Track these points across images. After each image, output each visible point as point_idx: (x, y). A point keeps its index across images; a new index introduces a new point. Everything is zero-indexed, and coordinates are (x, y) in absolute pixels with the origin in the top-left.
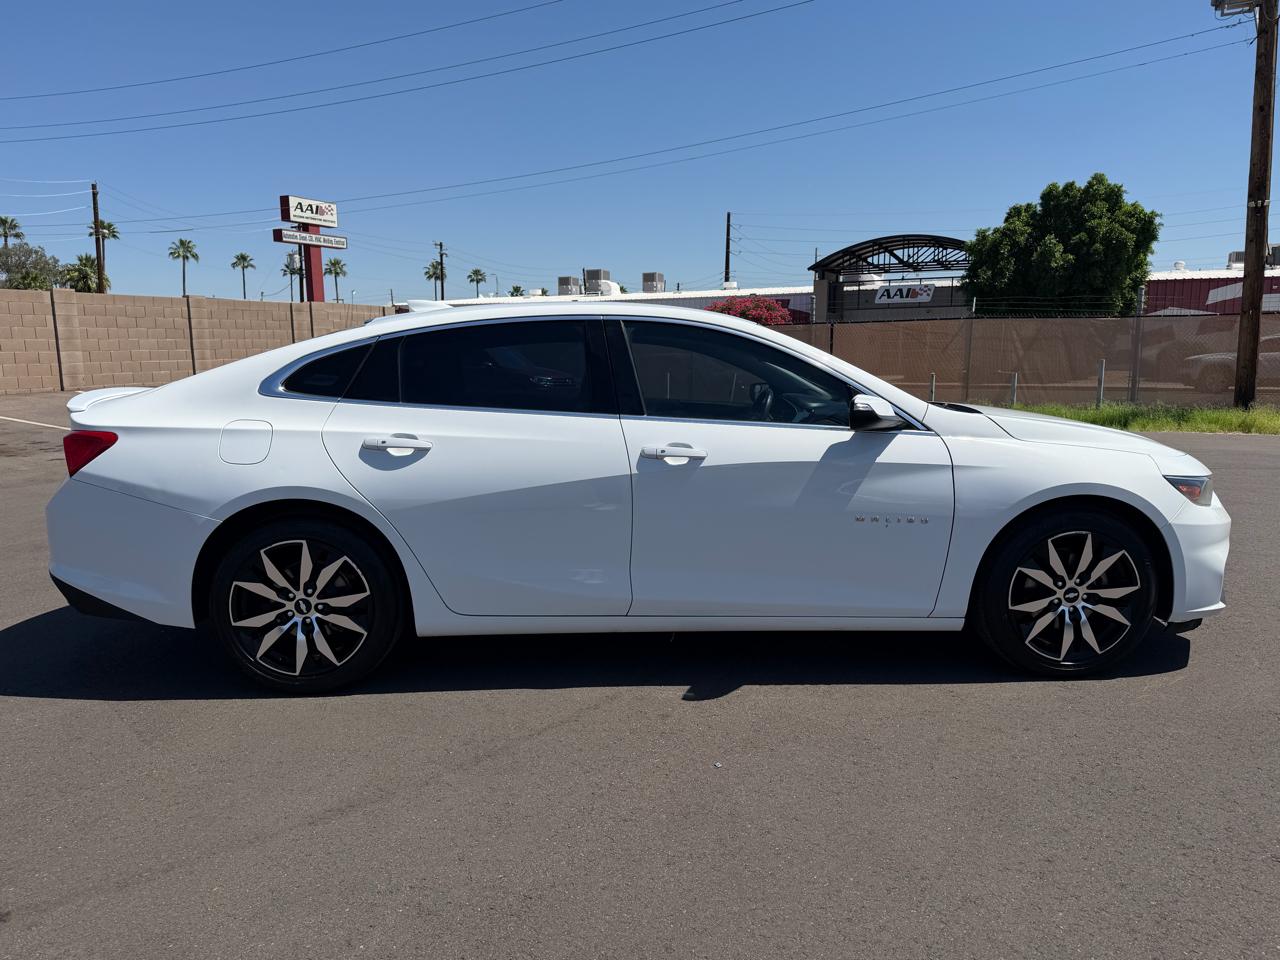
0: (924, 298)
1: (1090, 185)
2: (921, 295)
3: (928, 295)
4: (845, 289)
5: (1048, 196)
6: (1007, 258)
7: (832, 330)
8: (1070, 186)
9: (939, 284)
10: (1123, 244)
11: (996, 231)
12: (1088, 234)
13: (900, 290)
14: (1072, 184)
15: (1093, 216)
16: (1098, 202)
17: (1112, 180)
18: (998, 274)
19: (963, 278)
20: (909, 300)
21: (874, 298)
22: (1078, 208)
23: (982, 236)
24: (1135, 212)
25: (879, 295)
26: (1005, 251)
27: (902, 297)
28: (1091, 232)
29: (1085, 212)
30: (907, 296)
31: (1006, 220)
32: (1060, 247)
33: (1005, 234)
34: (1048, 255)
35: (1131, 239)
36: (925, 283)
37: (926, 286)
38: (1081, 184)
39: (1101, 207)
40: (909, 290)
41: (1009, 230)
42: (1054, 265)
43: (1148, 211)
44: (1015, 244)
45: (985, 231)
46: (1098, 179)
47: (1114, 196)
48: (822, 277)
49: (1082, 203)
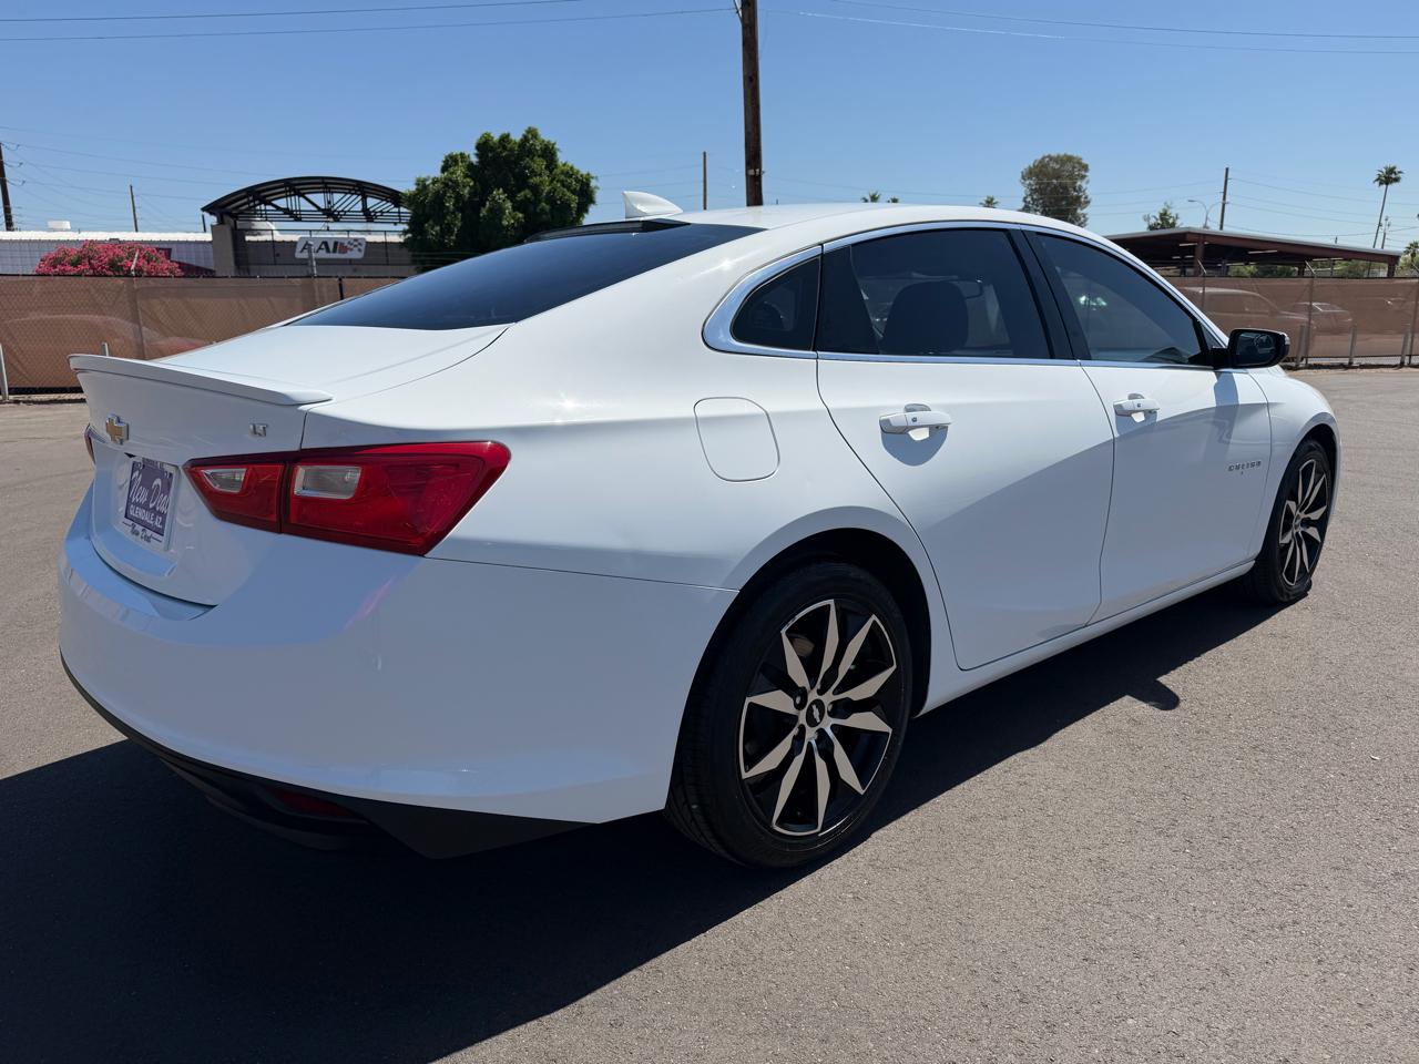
0: (356, 254)
1: (525, 139)
2: (351, 250)
3: (360, 250)
4: (248, 238)
5: (484, 146)
6: (453, 213)
7: (340, 285)
8: (505, 139)
9: (370, 238)
10: (566, 206)
11: (435, 181)
12: (532, 191)
13: (325, 243)
14: (508, 135)
15: (534, 173)
16: (536, 158)
17: (546, 135)
18: (447, 230)
19: (405, 232)
20: (337, 255)
21: (295, 251)
22: (516, 163)
23: (422, 185)
24: (570, 173)
25: (299, 248)
26: (450, 204)
27: (328, 250)
28: (536, 189)
29: (525, 168)
30: (334, 251)
31: (444, 169)
32: (509, 205)
33: (450, 184)
34: (497, 211)
35: (574, 200)
36: (352, 236)
37: (356, 240)
38: (517, 137)
39: (539, 164)
40: (336, 243)
41: (451, 180)
42: (505, 223)
43: (584, 172)
44: (459, 197)
45: (425, 180)
46: (532, 133)
47: (549, 153)
48: (221, 221)
49: (520, 158)
